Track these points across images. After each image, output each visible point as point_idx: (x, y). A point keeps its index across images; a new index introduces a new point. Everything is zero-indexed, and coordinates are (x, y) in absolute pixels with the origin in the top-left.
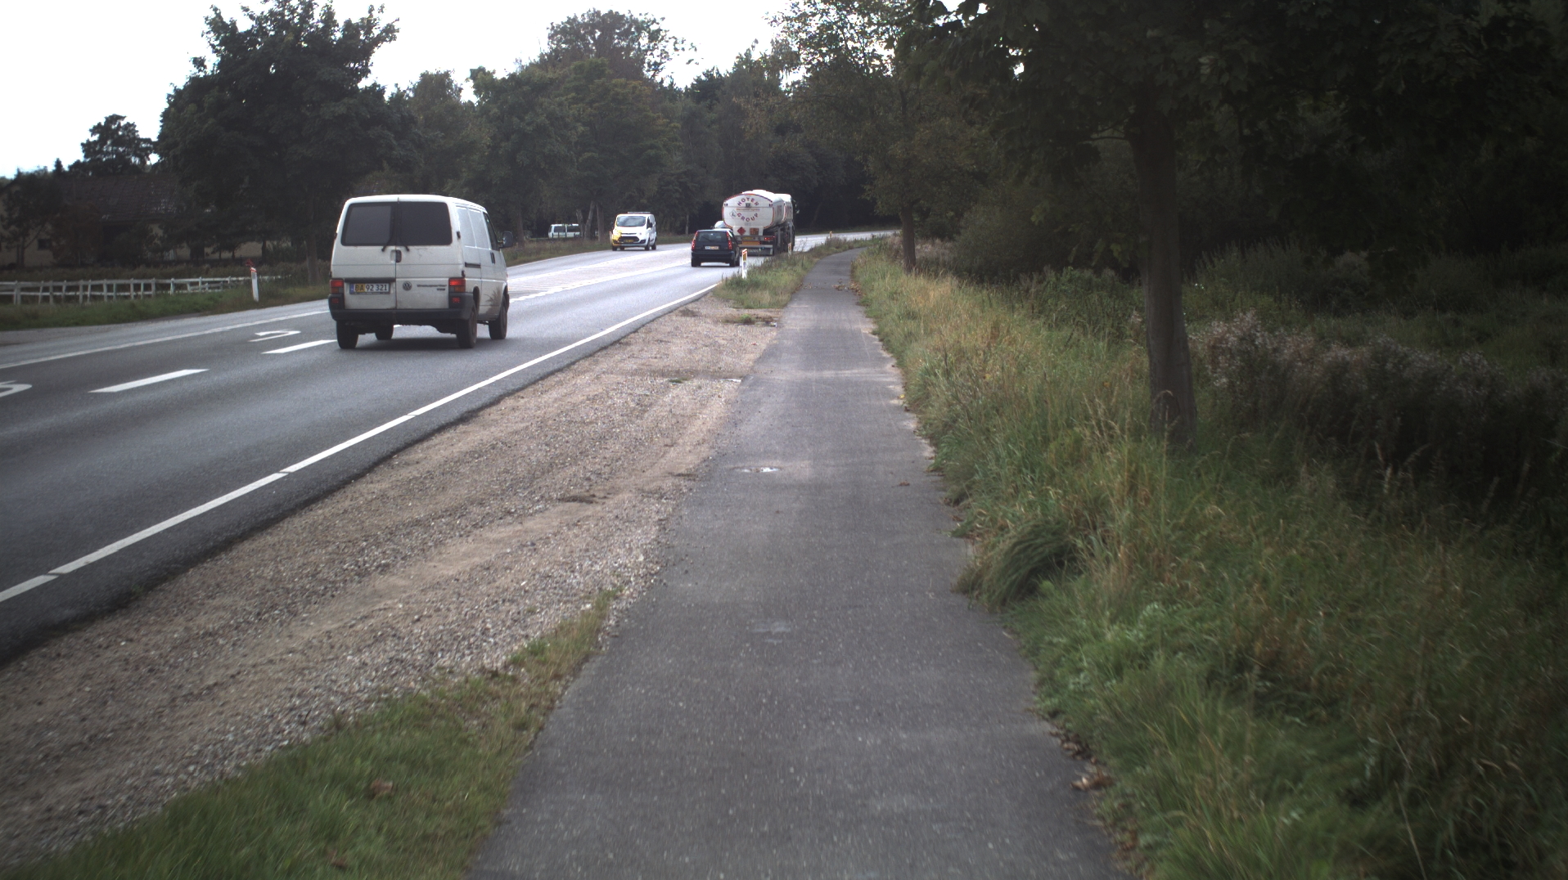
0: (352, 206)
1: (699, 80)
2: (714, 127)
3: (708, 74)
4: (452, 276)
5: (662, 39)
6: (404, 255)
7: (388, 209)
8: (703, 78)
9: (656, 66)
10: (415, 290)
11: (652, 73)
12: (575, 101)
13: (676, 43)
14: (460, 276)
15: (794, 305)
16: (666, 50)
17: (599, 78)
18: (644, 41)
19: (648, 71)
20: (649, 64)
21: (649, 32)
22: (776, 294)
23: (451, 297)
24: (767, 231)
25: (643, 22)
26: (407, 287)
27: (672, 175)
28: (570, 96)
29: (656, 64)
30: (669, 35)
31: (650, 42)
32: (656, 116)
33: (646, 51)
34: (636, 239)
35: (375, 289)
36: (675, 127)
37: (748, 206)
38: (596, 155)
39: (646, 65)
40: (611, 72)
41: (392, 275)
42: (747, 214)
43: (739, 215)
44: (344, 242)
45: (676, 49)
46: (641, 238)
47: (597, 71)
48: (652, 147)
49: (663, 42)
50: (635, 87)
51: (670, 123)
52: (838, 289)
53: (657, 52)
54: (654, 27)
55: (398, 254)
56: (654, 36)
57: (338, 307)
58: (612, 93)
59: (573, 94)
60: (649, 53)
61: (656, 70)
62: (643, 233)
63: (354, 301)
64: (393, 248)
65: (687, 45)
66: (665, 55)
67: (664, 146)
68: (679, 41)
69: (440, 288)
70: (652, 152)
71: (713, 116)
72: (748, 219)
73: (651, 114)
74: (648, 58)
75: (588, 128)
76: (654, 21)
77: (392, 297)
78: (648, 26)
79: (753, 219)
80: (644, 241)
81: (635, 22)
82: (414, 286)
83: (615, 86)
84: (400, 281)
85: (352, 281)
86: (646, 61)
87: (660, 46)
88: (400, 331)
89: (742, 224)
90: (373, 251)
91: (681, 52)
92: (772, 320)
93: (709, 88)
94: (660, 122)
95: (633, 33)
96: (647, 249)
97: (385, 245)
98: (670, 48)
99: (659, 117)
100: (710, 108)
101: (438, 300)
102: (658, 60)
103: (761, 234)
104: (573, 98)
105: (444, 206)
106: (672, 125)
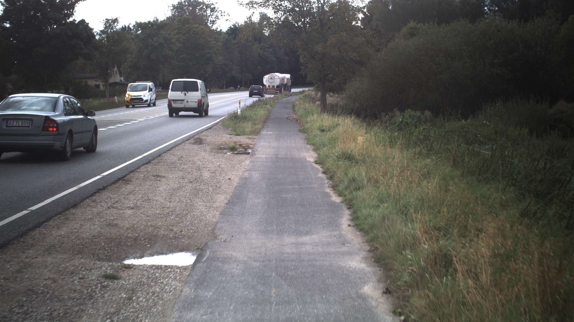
0: (174, 82)
1: (230, 28)
2: (236, 46)
3: (234, 25)
4: (199, 99)
5: (216, 11)
6: (187, 94)
7: (183, 82)
8: (232, 27)
9: (213, 22)
10: (189, 103)
11: (212, 25)
12: (178, 33)
13: (222, 13)
14: (200, 99)
15: (264, 132)
16: (218, 15)
17: (187, 24)
18: (209, 12)
19: (210, 24)
20: (210, 21)
21: (210, 8)
22: (255, 124)
23: (198, 105)
24: (277, 86)
25: (208, 4)
26: (187, 102)
27: (219, 65)
28: (175, 32)
29: (214, 21)
30: (219, 10)
31: (211, 12)
32: (210, 40)
33: (209, 16)
34: (141, 99)
35: (179, 102)
36: (219, 45)
37: (271, 78)
38: (185, 56)
39: (209, 21)
40: (193, 22)
41: (184, 99)
42: (271, 81)
43: (268, 81)
44: (172, 90)
45: (222, 15)
46: (145, 99)
47: (187, 21)
48: (209, 53)
49: (216, 12)
50: (202, 29)
51: (216, 43)
52: (287, 118)
53: (213, 17)
54: (212, 6)
55: (185, 94)
56: (213, 10)
57: (170, 106)
58: (192, 30)
59: (177, 31)
60: (211, 16)
61: (213, 24)
62: (146, 95)
63: (174, 105)
64: (184, 92)
65: (226, 14)
66: (217, 17)
67: (214, 53)
68: (223, 12)
69: (196, 102)
70: (209, 55)
71: (236, 41)
72: (271, 83)
73: (209, 39)
74: (210, 19)
75: (182, 45)
76: (213, 4)
77: (184, 104)
78: (210, 6)
79: (273, 82)
80: (147, 101)
81: (205, 4)
82: (189, 102)
83: (194, 27)
84: (186, 100)
85: (173, 100)
86: (209, 20)
87: (215, 14)
88: (181, 113)
89: (269, 84)
90: (179, 93)
91: (223, 16)
92: (249, 148)
93: (234, 31)
94: (213, 43)
95: (204, 9)
96: (149, 106)
97: (182, 91)
98: (219, 15)
99: (212, 40)
100: (235, 38)
101: (195, 105)
102: (214, 20)
103: (275, 87)
104: (177, 32)
105: (197, 82)
106: (218, 44)
